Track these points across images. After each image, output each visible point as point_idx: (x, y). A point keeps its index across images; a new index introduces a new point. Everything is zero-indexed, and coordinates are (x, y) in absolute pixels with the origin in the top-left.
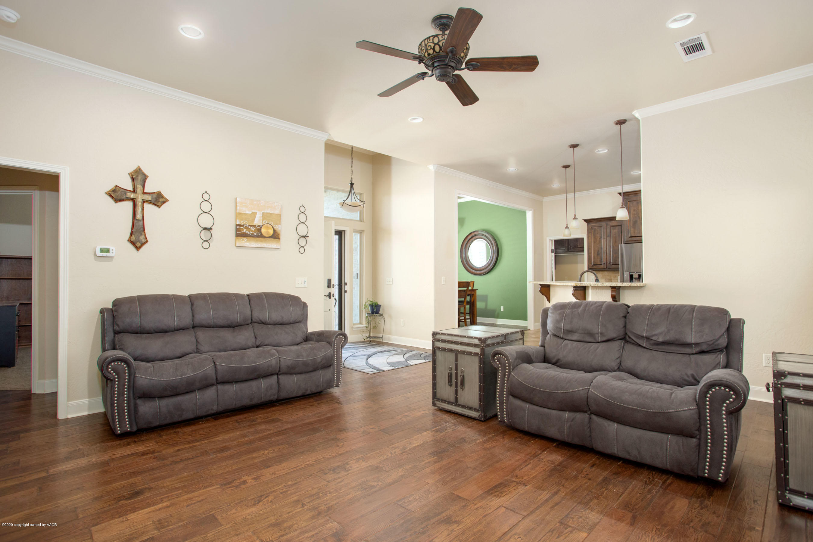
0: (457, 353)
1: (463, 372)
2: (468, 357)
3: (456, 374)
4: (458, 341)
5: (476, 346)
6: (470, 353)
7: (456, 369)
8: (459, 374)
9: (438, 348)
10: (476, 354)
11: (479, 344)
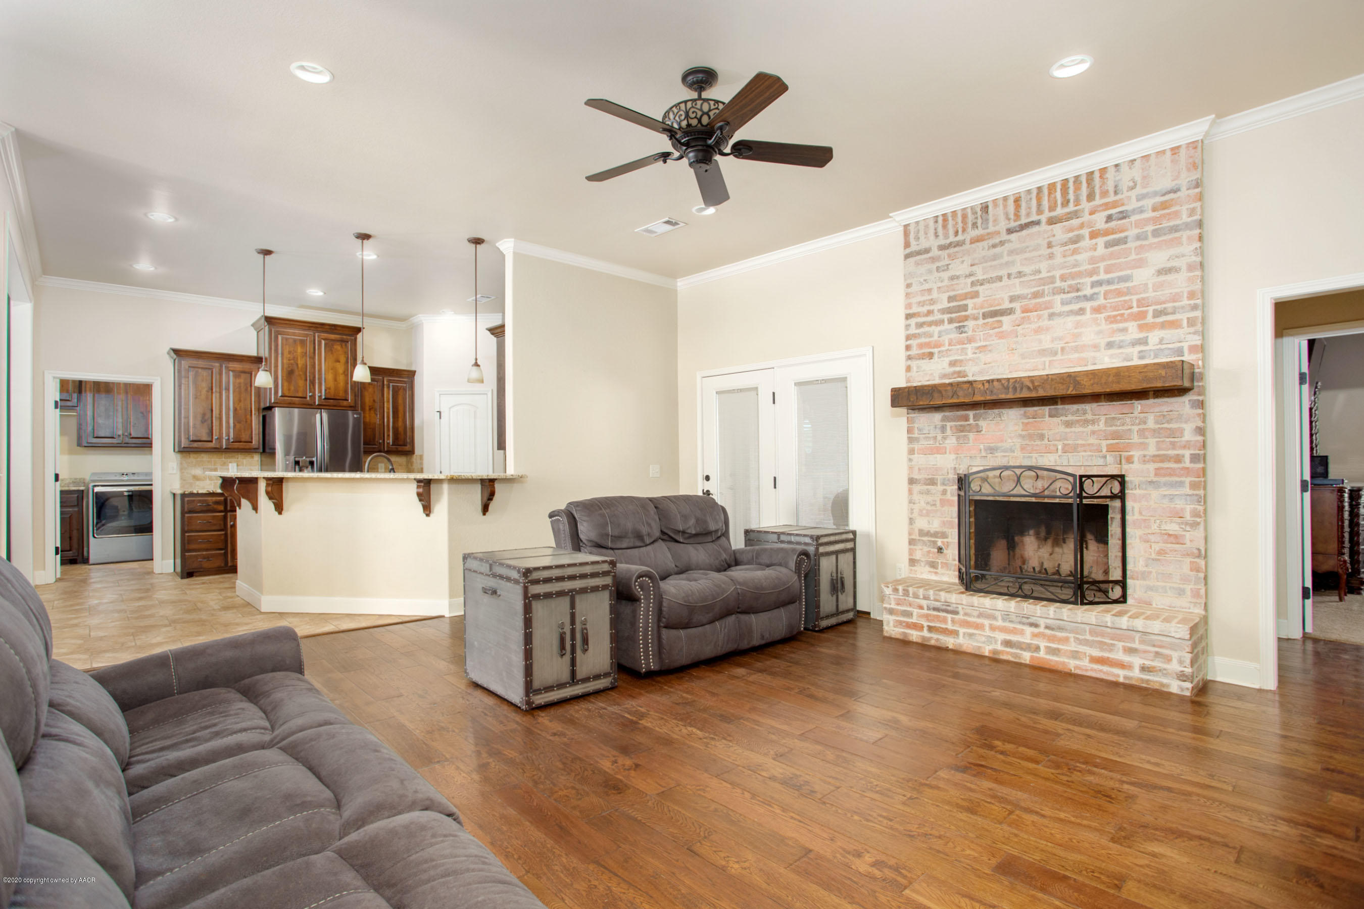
0: (572, 595)
1: (584, 623)
2: (592, 597)
3: (573, 631)
4: (574, 573)
5: (605, 574)
6: (595, 589)
7: (573, 622)
8: (578, 627)
9: (537, 597)
10: (605, 587)
11: (610, 569)
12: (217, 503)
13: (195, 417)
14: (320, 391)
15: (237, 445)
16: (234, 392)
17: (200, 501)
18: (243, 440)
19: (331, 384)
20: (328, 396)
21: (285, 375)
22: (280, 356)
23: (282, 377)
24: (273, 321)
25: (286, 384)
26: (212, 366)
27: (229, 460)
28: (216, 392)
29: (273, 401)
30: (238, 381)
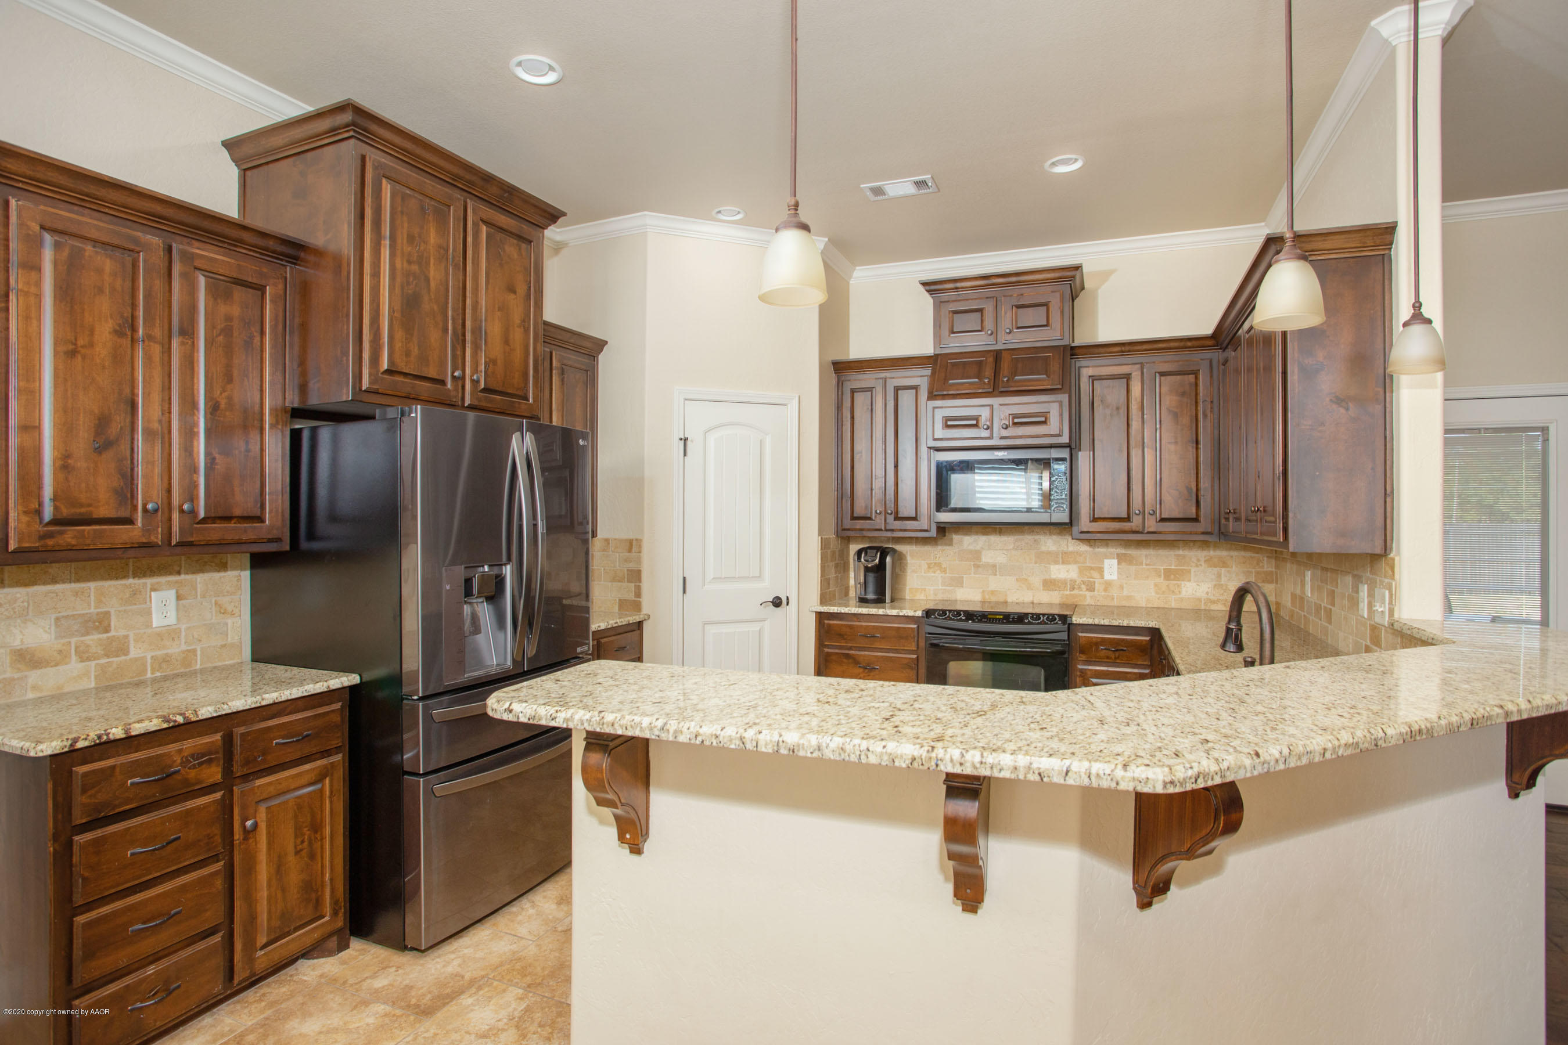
12: (202, 758)
13: (65, 429)
14: (475, 370)
15: (217, 531)
16: (209, 343)
17: (133, 768)
18: (237, 512)
19: (497, 350)
20: (493, 385)
21: (397, 307)
22: (386, 243)
23: (392, 310)
24: (374, 127)
25: (399, 334)
26: (136, 241)
27: (149, 581)
28: (149, 337)
29: (365, 385)
30: (223, 309)
